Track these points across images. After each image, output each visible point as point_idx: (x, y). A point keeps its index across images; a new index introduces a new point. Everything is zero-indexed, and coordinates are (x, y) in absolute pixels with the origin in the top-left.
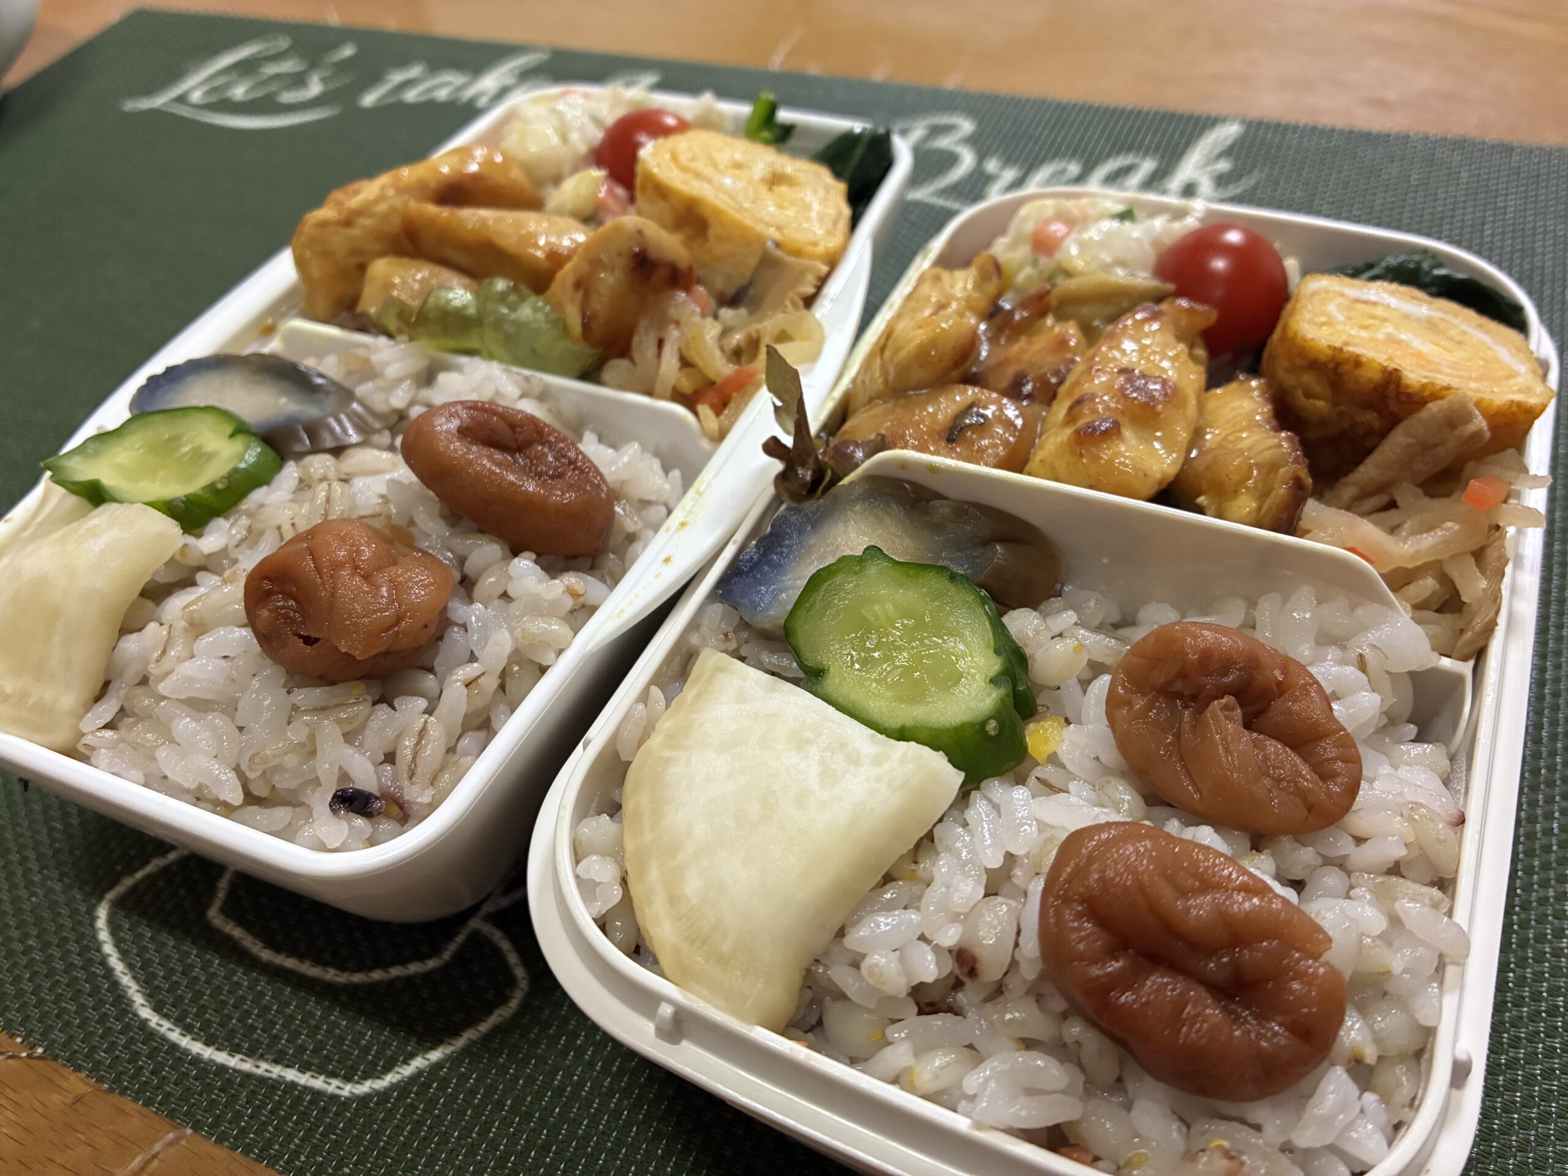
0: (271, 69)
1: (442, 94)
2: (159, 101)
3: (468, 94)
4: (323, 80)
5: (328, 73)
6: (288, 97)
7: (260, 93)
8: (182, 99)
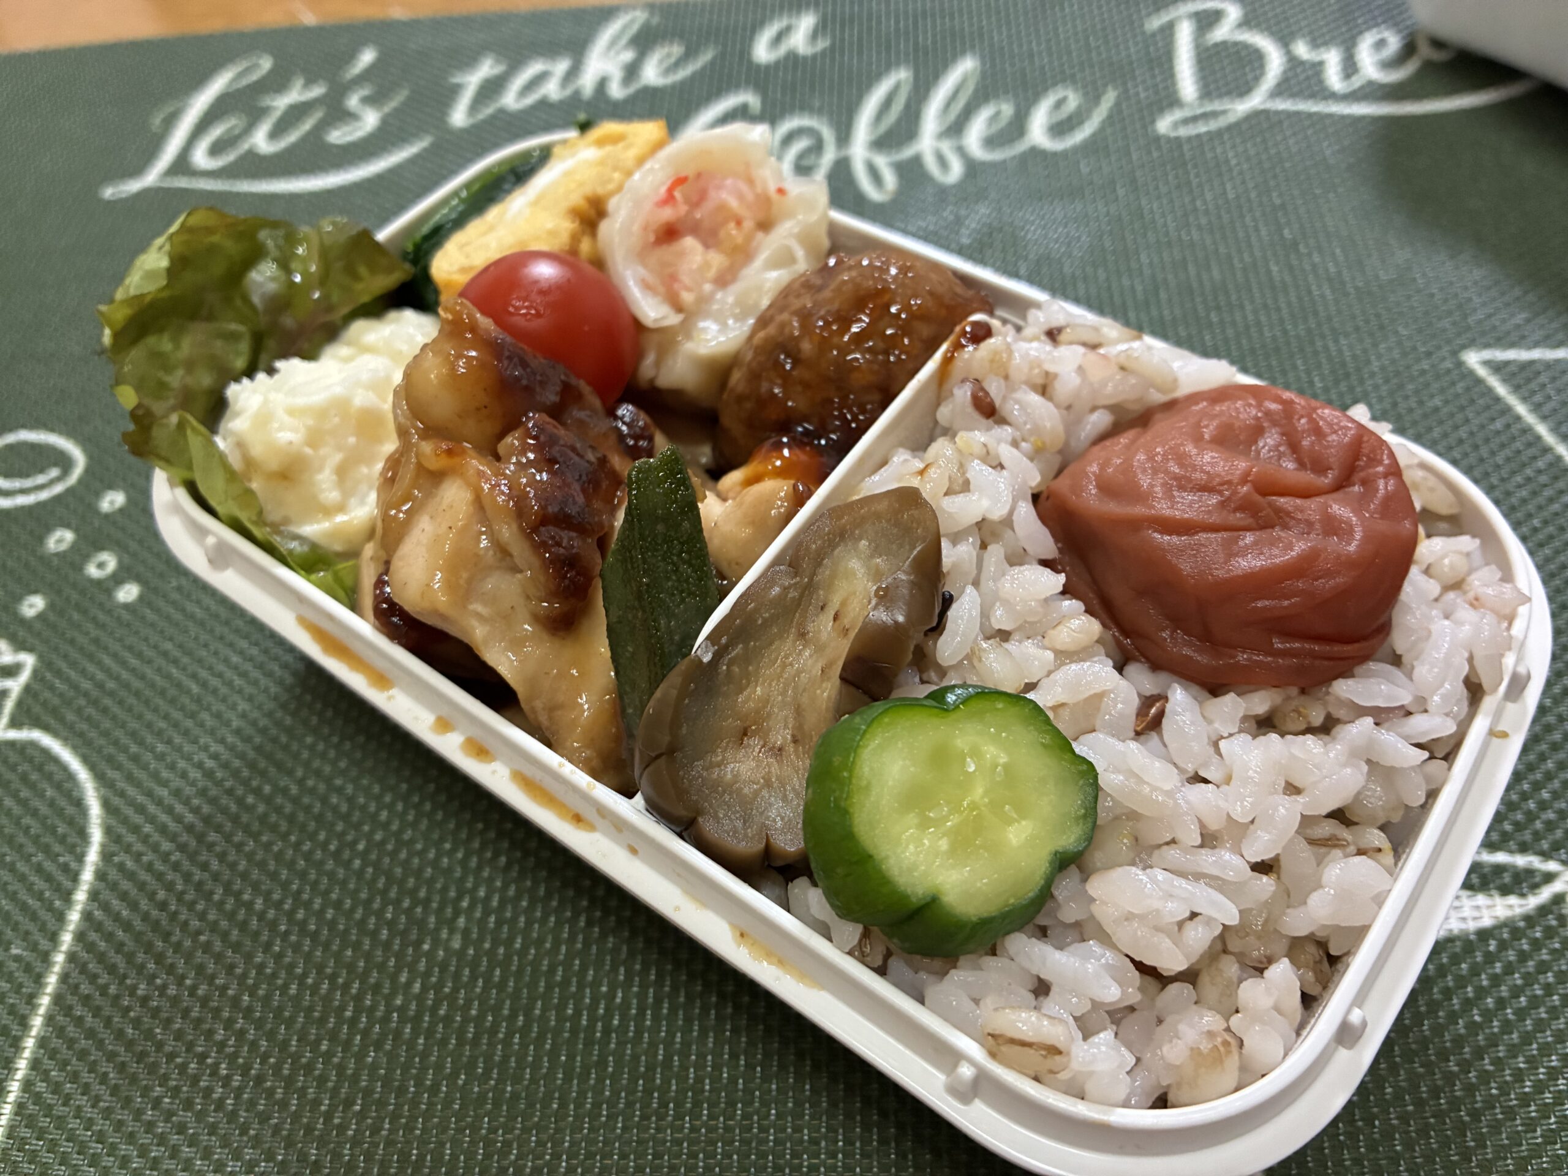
0: (282, 102)
1: (552, 90)
2: (152, 177)
3: (587, 81)
4: (367, 101)
5: (365, 92)
6: (337, 136)
7: (292, 137)
8: (182, 165)
